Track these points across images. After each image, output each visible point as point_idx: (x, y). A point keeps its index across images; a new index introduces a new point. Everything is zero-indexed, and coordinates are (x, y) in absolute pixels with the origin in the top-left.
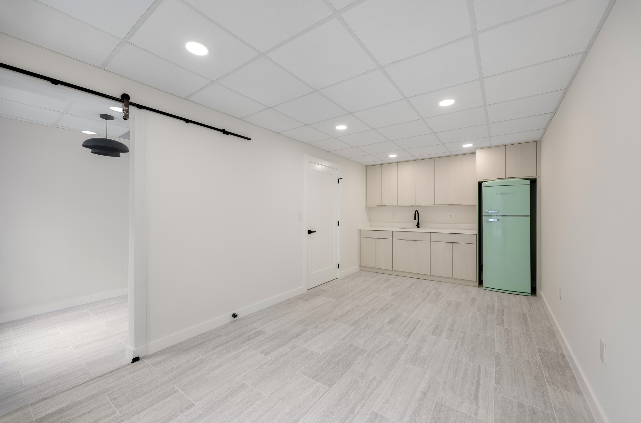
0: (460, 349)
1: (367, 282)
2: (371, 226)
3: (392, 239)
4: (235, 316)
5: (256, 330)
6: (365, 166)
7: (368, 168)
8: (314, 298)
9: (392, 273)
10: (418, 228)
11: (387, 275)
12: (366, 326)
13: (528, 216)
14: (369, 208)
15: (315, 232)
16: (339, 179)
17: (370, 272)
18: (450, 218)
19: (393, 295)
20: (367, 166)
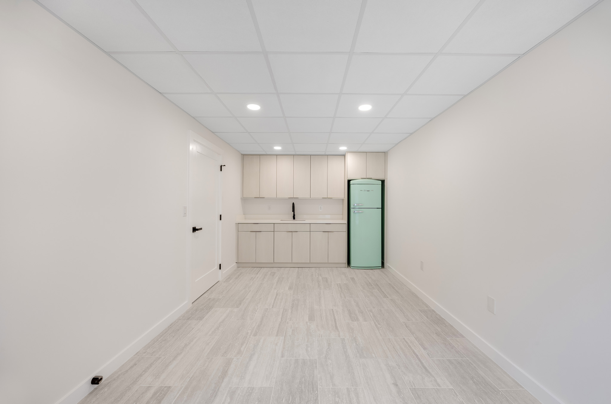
0: (380, 328)
1: (255, 279)
2: (245, 219)
3: (274, 231)
4: (96, 381)
5: (152, 391)
6: (242, 154)
7: (244, 156)
8: (208, 312)
9: (274, 265)
10: (294, 219)
11: (269, 268)
12: (293, 330)
13: (380, 208)
14: (245, 200)
15: (201, 229)
16: (221, 166)
17: (250, 268)
18: (320, 210)
19: (290, 288)
20: (244, 155)
